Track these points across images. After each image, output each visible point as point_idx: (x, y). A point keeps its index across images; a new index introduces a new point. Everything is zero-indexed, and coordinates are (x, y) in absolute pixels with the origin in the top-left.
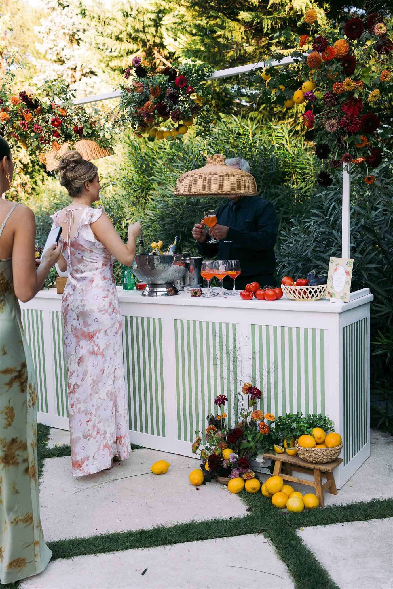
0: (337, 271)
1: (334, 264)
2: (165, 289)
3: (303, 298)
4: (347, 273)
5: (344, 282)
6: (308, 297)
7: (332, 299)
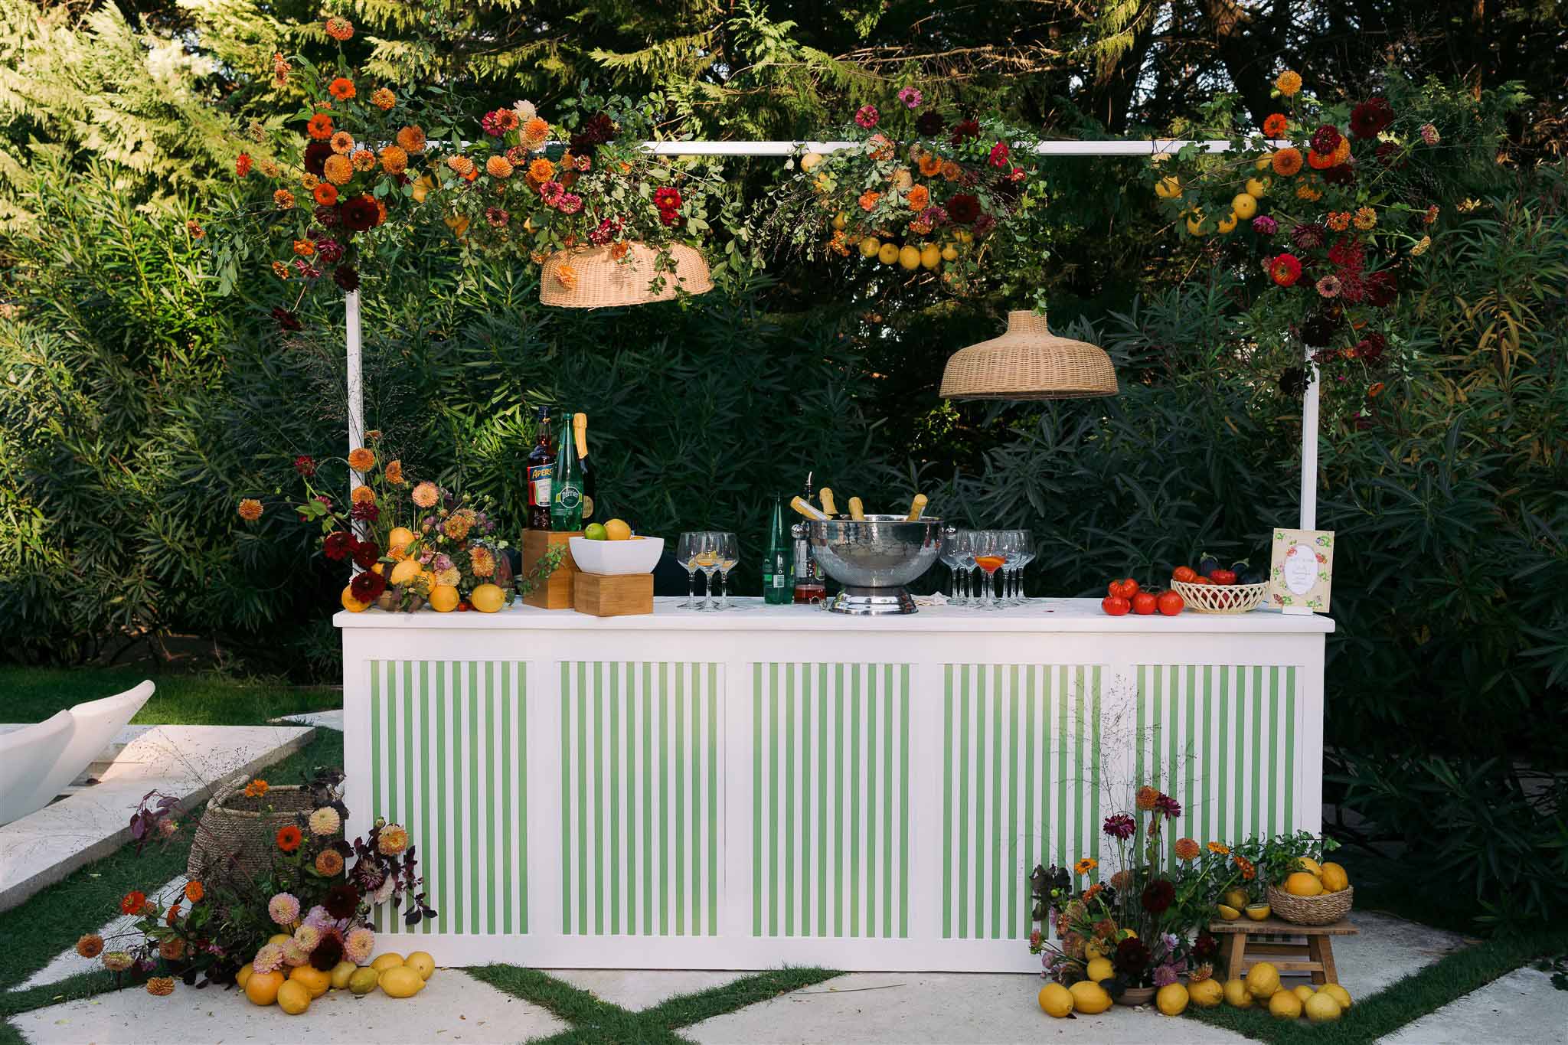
0: (1294, 556)
1: (1286, 541)
2: (894, 599)
3: (1212, 606)
4: (1321, 559)
5: (1314, 576)
6: (1221, 606)
7: (1286, 609)
